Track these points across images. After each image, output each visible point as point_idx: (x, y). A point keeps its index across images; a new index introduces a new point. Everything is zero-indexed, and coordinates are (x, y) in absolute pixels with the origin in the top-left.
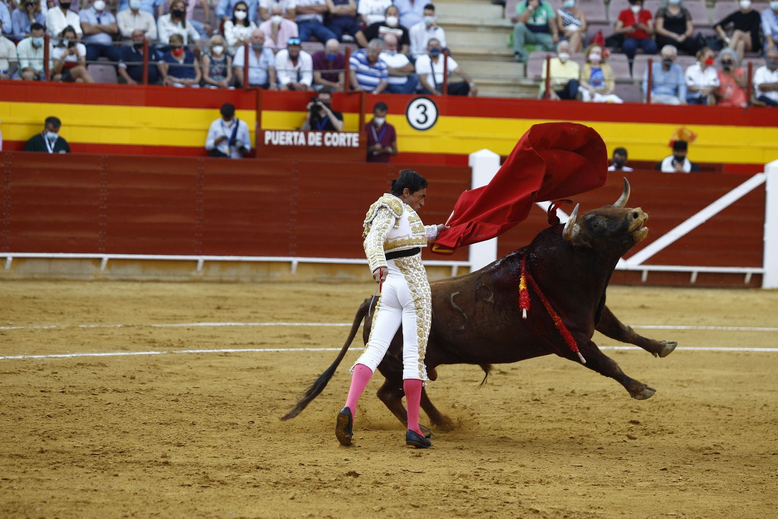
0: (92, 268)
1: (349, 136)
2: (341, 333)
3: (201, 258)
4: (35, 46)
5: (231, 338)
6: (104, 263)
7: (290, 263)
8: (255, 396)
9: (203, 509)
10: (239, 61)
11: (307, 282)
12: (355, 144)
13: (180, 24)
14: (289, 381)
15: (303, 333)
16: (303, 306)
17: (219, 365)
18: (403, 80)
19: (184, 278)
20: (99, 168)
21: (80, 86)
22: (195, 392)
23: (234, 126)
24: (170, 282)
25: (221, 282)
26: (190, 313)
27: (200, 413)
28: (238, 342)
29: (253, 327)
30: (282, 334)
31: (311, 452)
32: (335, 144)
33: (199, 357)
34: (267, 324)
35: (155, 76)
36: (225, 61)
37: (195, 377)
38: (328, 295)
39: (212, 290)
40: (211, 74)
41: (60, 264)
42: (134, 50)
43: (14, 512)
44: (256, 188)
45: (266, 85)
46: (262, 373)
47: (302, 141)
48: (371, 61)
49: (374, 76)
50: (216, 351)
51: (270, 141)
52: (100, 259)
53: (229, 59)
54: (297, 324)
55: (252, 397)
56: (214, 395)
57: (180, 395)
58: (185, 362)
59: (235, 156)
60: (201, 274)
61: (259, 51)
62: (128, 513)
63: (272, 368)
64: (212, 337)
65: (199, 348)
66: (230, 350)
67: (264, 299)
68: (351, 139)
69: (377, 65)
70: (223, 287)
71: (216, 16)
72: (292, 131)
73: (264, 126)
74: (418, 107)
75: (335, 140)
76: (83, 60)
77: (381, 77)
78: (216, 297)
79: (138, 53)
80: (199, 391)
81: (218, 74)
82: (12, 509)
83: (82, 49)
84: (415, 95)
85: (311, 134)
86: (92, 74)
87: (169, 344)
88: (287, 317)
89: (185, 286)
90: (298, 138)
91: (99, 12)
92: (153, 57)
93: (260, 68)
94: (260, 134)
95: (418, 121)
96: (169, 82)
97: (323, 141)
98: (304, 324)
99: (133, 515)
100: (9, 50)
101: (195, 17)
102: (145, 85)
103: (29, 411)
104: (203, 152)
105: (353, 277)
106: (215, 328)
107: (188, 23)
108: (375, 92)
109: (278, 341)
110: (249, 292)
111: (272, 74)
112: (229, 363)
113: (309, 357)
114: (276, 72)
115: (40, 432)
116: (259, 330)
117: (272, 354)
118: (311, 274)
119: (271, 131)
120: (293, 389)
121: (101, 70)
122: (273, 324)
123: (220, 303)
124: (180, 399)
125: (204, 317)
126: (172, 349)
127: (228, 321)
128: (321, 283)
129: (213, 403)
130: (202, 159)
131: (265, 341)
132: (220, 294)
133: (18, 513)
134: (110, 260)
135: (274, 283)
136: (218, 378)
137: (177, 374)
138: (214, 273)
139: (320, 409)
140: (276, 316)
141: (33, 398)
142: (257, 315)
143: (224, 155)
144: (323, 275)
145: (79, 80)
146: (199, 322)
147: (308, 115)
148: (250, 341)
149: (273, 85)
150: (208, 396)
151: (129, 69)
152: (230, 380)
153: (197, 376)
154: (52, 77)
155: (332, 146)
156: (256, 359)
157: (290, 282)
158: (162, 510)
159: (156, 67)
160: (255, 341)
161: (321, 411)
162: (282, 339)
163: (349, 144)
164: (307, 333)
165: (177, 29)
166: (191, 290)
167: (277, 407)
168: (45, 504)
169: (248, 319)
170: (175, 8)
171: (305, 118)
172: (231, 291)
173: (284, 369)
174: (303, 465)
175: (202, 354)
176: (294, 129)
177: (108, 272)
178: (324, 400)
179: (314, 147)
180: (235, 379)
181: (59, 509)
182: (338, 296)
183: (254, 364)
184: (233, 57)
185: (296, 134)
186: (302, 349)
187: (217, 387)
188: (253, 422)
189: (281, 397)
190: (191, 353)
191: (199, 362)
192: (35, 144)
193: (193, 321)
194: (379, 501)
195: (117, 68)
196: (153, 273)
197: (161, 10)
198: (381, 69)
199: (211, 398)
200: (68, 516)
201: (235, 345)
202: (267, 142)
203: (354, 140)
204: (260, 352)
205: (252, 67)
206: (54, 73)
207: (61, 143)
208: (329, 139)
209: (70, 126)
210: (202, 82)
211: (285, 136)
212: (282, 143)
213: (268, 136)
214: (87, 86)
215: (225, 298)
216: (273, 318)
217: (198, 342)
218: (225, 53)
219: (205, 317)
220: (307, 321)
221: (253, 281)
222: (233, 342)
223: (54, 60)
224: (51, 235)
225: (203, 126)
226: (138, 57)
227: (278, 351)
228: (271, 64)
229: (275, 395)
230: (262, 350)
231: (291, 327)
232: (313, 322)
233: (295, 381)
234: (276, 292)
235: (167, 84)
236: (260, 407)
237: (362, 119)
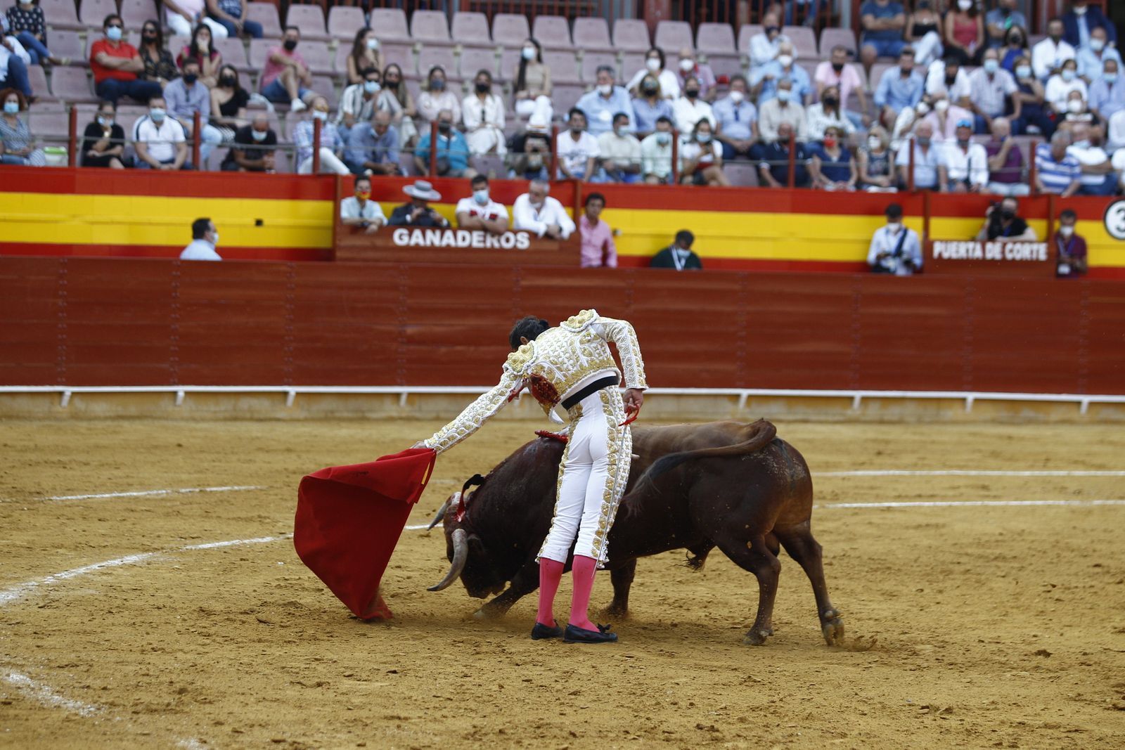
0: (727, 406)
1: (1035, 247)
2: (1026, 483)
3: (858, 394)
4: (661, 144)
5: (895, 489)
6: (743, 400)
7: (964, 400)
8: (924, 559)
9: (863, 694)
10: (903, 159)
11: (985, 422)
12: (1043, 256)
13: (833, 115)
14: (965, 541)
15: (981, 483)
16: (980, 451)
17: (881, 521)
18: (1099, 180)
19: (837, 418)
20: (737, 287)
21: (714, 190)
22: (853, 554)
23: (900, 234)
24: (821, 422)
25: (882, 422)
26: (845, 459)
27: (858, 579)
28: (903, 494)
29: (921, 476)
30: (956, 484)
31: (993, 626)
32: (1018, 257)
33: (856, 512)
34: (938, 472)
35: (803, 178)
36: (886, 159)
37: (852, 536)
38: (1010, 438)
39: (871, 432)
40: (870, 173)
41: (691, 401)
42: (777, 147)
43: (641, 695)
44: (923, 310)
45: (935, 188)
46: (932, 532)
47: (978, 254)
48: (1058, 157)
49: (1063, 174)
50: (877, 505)
51: (940, 255)
52: (738, 396)
53: (891, 156)
54: (973, 473)
55: (921, 560)
56: (876, 557)
57: (834, 557)
58: (839, 519)
59: (902, 272)
60: (858, 412)
61: (925, 145)
62: (775, 699)
63: (944, 526)
64: (872, 488)
65: (856, 501)
66: (894, 504)
67: (933, 442)
68: (1038, 251)
69: (1066, 160)
70: (884, 428)
71: (875, 105)
72: (966, 241)
73: (933, 236)
74: (1119, 211)
75: (1018, 251)
76: (719, 160)
77: (1073, 176)
78: (875, 441)
79: (782, 150)
80: (857, 553)
81: (877, 173)
82: (639, 692)
83: (718, 148)
84: (1114, 197)
85: (989, 246)
86: (728, 176)
87: (821, 496)
88: (962, 464)
89: (838, 428)
90: (974, 250)
91: (738, 104)
92: (801, 155)
93: (926, 166)
94: (928, 245)
95: (1118, 229)
96: (820, 186)
97: (1003, 252)
98: (983, 473)
99: (781, 700)
100: (633, 149)
101: (850, 107)
102: (791, 188)
103: (657, 575)
104: (862, 267)
105: (1041, 416)
106: (875, 478)
107: (843, 113)
108: (1066, 194)
109: (951, 493)
110: (915, 433)
111: (942, 173)
112: (892, 519)
113: (988, 512)
114: (946, 170)
115: (671, 601)
116: (928, 480)
117: (944, 509)
118: (989, 413)
119: (941, 241)
120: (970, 551)
121: (739, 171)
122: (944, 472)
123: (881, 447)
124: (834, 562)
125: (861, 465)
126: (823, 502)
127: (891, 469)
128: (1001, 423)
129: (875, 567)
130: (860, 275)
131: (935, 493)
132: (881, 437)
133: (645, 697)
134: (750, 397)
135: (945, 423)
136: (880, 537)
137: (831, 532)
138: (874, 411)
139: (1003, 574)
140: (948, 463)
141: (661, 561)
142: (926, 462)
143: (887, 270)
144: (1004, 414)
145: (713, 184)
146: (856, 470)
147: (987, 222)
148: (918, 492)
149: (944, 188)
150: (870, 559)
151: (773, 170)
152: (894, 539)
153: (855, 535)
154: (680, 182)
155: (1013, 261)
156: (925, 514)
157: (965, 423)
158: (816, 695)
159: (803, 167)
160: (923, 493)
161: (1003, 577)
162: (956, 491)
163: (1034, 256)
164: (986, 483)
165: (830, 121)
166: (846, 432)
167: (951, 572)
168: (677, 686)
169: (915, 466)
170: (827, 95)
171: (982, 226)
172: (894, 433)
173: (959, 527)
174: (983, 642)
175: (860, 508)
176: (968, 238)
177: (747, 410)
178: (1006, 564)
179: (993, 262)
180: (900, 539)
181: (694, 693)
182: (1022, 439)
183: (923, 520)
184: (896, 154)
185: (971, 245)
186: (979, 503)
187: (879, 548)
188: (922, 590)
189: (955, 560)
190: (847, 508)
191: (857, 519)
192: (662, 260)
193: (849, 469)
194: (1076, 686)
195: (758, 169)
196: (801, 412)
197: (809, 99)
198: (1072, 166)
199: (872, 562)
200: (704, 701)
201: (899, 498)
202: (936, 254)
203: (1041, 251)
204: (929, 507)
205: (919, 165)
206: (683, 175)
207: (693, 260)
208: (1011, 251)
209: (702, 237)
210: (860, 184)
211: (958, 247)
212: (954, 256)
213: (938, 248)
214: (722, 190)
215: (887, 442)
216: (945, 466)
217: (855, 494)
218: (885, 147)
219: (863, 464)
220: (986, 469)
221: (920, 421)
222: (897, 494)
223: (683, 159)
224: (682, 367)
225: (864, 236)
226: (782, 155)
227: (950, 506)
228: (940, 161)
229: (949, 558)
230: (931, 504)
231: (967, 477)
232: (993, 469)
233: (971, 540)
234: (948, 434)
235: (817, 188)
236: (930, 572)
237: (1050, 227)
